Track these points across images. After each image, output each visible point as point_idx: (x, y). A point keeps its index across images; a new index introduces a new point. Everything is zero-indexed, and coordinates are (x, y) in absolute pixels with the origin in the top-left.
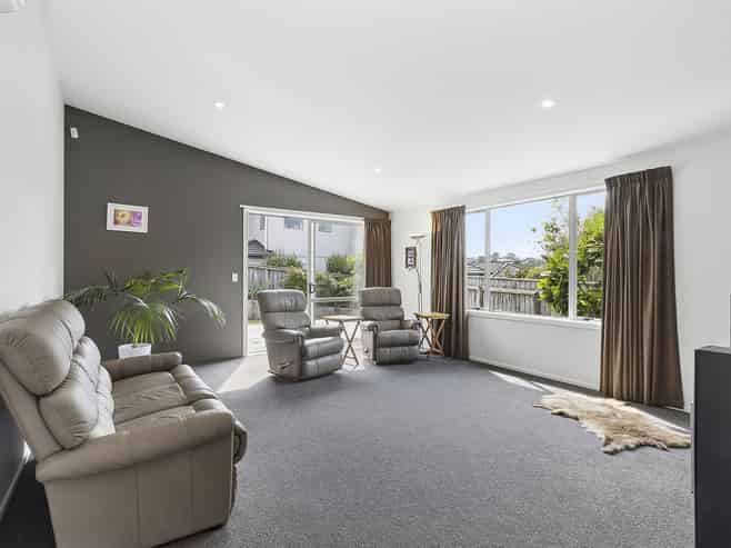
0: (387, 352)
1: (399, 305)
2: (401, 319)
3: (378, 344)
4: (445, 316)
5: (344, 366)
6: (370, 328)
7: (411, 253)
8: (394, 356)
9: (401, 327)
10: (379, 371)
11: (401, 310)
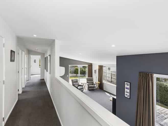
0: (90, 89)
1: (93, 80)
2: (93, 83)
3: (89, 87)
4: (100, 83)
5: (84, 90)
6: (88, 85)
7: (95, 71)
8: (91, 89)
9: (93, 84)
10: (89, 91)
11: (93, 81)
